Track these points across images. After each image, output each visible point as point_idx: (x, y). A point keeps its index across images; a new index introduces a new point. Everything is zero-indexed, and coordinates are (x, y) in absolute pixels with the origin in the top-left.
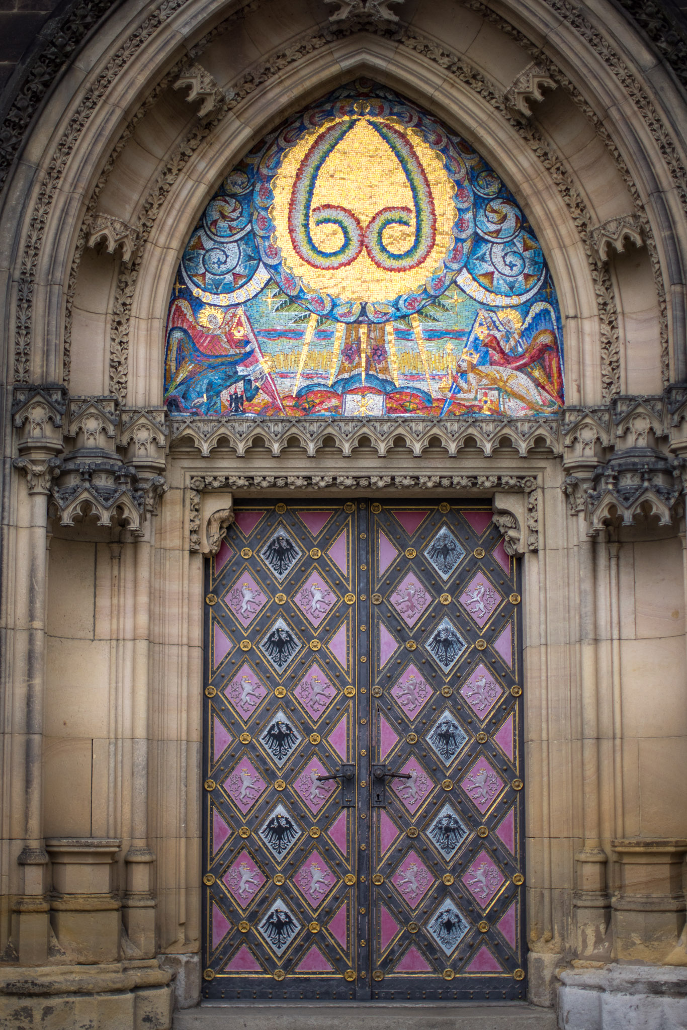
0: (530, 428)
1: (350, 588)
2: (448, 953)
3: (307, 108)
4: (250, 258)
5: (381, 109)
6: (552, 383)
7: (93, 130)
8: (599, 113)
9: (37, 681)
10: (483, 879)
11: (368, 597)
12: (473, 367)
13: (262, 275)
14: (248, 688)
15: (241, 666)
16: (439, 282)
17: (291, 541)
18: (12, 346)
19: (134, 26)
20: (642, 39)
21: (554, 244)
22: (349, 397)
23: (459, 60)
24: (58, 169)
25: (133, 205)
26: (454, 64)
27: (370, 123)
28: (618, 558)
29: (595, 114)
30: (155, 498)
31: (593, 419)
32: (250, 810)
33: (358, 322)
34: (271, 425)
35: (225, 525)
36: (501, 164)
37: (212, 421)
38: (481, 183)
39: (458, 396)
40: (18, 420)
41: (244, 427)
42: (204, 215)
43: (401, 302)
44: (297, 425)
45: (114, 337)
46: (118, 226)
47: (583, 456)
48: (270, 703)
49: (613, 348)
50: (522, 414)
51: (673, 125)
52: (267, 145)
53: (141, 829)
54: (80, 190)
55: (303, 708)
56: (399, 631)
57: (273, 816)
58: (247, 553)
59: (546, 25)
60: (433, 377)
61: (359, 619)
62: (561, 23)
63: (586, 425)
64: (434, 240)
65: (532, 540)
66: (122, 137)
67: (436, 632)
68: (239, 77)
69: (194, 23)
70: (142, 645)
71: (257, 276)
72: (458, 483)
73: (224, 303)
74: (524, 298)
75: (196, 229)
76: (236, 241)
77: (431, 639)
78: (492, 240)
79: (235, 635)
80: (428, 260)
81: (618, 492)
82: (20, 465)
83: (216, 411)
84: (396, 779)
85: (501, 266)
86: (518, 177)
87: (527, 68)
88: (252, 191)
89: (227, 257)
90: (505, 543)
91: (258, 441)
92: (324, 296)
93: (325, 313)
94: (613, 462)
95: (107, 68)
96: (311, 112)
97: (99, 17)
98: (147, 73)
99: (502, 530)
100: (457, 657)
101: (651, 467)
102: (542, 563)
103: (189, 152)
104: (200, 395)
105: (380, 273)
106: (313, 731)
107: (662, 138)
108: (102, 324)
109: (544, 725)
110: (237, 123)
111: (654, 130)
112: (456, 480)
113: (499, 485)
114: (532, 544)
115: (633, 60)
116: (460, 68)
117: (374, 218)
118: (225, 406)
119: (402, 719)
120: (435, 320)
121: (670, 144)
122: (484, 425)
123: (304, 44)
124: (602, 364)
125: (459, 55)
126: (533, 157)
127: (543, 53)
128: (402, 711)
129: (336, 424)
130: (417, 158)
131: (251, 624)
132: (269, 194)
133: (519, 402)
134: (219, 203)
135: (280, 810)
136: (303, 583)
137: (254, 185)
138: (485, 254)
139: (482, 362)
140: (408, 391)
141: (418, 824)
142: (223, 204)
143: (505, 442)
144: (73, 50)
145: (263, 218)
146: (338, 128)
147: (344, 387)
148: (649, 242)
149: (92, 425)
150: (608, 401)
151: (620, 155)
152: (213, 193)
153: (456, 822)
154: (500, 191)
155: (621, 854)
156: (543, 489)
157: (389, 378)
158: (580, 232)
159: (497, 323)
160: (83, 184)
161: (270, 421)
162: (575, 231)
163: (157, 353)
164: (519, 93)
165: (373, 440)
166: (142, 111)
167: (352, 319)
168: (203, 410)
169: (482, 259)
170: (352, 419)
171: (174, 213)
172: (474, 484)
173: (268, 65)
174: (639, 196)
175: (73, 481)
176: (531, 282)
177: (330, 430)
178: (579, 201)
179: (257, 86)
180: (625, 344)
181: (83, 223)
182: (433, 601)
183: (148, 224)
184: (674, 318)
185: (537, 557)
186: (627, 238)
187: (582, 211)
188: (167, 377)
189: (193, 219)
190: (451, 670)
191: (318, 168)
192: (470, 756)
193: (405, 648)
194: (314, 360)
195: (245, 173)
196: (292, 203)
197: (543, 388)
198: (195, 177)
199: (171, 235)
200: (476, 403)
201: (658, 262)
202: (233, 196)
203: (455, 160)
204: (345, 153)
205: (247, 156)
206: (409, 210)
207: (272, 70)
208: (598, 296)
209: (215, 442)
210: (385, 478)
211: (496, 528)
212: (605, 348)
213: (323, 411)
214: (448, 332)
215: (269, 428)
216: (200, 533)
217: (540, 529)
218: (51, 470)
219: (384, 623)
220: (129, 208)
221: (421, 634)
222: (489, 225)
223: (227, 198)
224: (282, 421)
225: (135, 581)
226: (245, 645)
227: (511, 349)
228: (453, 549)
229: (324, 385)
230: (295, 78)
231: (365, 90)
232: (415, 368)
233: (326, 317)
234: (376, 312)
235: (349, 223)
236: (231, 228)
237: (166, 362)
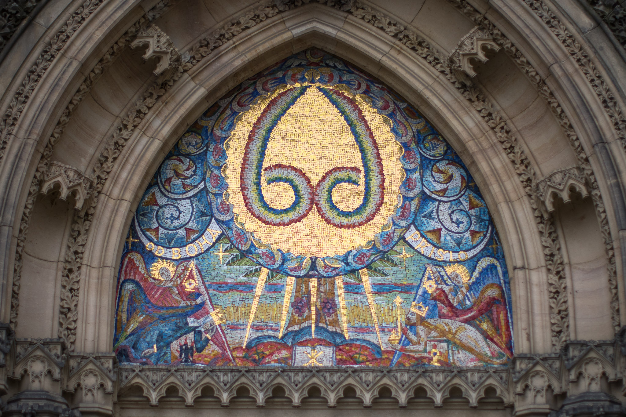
0: (480, 378)
3: (259, 75)
4: (203, 214)
5: (331, 77)
6: (500, 335)
7: (51, 81)
8: (541, 72)
12: (422, 320)
13: (214, 230)
16: (387, 238)
21: (500, 198)
22: (299, 349)
25: (88, 159)
26: (401, 32)
27: (320, 89)
29: (537, 74)
31: (544, 367)
33: (308, 276)
34: (221, 375)
36: (447, 125)
37: (161, 370)
38: (427, 145)
39: (408, 347)
41: (193, 377)
42: (159, 171)
43: (350, 257)
44: (247, 375)
45: (65, 283)
46: (71, 174)
49: (561, 298)
50: (471, 364)
51: (614, 81)
52: (222, 109)
54: (34, 136)
60: (383, 330)
63: (537, 373)
64: (383, 199)
66: (78, 91)
68: (195, 41)
71: (209, 231)
73: (176, 257)
74: (471, 254)
75: (150, 186)
76: (189, 198)
78: (439, 198)
80: (377, 217)
83: (166, 362)
85: (448, 223)
86: (463, 136)
87: (471, 32)
88: (206, 151)
89: (180, 213)
91: (208, 392)
92: (275, 251)
93: (275, 267)
95: (66, 24)
96: (264, 79)
98: (105, 29)
103: (144, 110)
104: (150, 346)
105: (328, 229)
107: (604, 93)
108: (53, 272)
110: (192, 84)
111: (596, 86)
115: (573, 23)
116: (407, 36)
117: (324, 178)
118: (175, 357)
120: (384, 274)
121: (612, 99)
122: (434, 375)
123: (258, 13)
124: (551, 313)
125: (406, 24)
126: (478, 117)
127: (486, 19)
129: (286, 374)
130: (366, 122)
132: (222, 155)
133: (468, 354)
134: (174, 162)
137: (207, 146)
139: (432, 315)
140: (358, 343)
142: (177, 163)
143: (456, 392)
145: (216, 176)
146: (289, 94)
147: (294, 339)
148: (594, 192)
149: (37, 367)
150: (559, 348)
151: (562, 111)
152: (167, 150)
154: (447, 151)
157: (339, 330)
158: (525, 187)
159: (445, 277)
160: (38, 130)
161: (220, 371)
162: (520, 186)
163: (107, 300)
164: (464, 55)
165: (322, 390)
166: (99, 67)
167: (302, 273)
168: (153, 360)
169: (429, 216)
170: (301, 370)
171: (128, 167)
174: (582, 149)
176: (478, 238)
177: (279, 380)
178: (523, 157)
179: (213, 50)
180: (573, 293)
181: (37, 170)
183: (103, 176)
186: (572, 189)
187: (526, 167)
188: (119, 328)
189: (147, 173)
191: (270, 130)
194: (264, 312)
195: (199, 134)
196: (245, 163)
197: (492, 340)
198: (150, 134)
199: (125, 188)
200: (426, 355)
201: (604, 211)
202: (188, 155)
203: (403, 124)
204: (297, 117)
205: (201, 118)
206: (358, 170)
208: (545, 247)
209: (164, 392)
212: (553, 298)
213: (273, 362)
214: (397, 286)
215: (218, 377)
220: (84, 162)
222: (435, 184)
223: (182, 158)
224: (232, 371)
227: (460, 302)
229: (274, 337)
230: (249, 44)
231: (316, 60)
232: (364, 320)
233: (277, 271)
234: (326, 266)
235: (299, 181)
236: (184, 186)
237: (117, 313)
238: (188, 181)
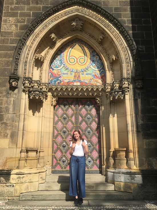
0: (101, 87)
1: (75, 110)
2: (89, 166)
4: (61, 63)
5: (80, 43)
6: (104, 81)
7: (37, 41)
10: (95, 154)
11: (77, 112)
12: (92, 79)
14: (60, 125)
15: (59, 122)
16: (88, 67)
18: (23, 72)
19: (43, 26)
24: (31, 46)
26: (90, 35)
27: (78, 45)
28: (114, 105)
29: (110, 41)
30: (46, 96)
32: (60, 143)
35: (57, 101)
37: (55, 86)
38: (94, 53)
41: (59, 87)
43: (82, 70)
44: (67, 86)
45: (40, 73)
46: (40, 56)
48: (63, 127)
52: (63, 47)
53: (42, 146)
54: (34, 49)
55: (68, 128)
56: (82, 117)
57: (63, 144)
58: (60, 105)
60: (87, 80)
61: (76, 115)
62: (106, 27)
63: (109, 86)
64: (87, 61)
69: (52, 26)
70: (43, 118)
73: (57, 69)
74: (100, 69)
75: (53, 59)
76: (59, 61)
77: (87, 118)
79: (58, 117)
80: (86, 64)
82: (24, 89)
86: (99, 51)
87: (101, 34)
88: (61, 54)
89: (57, 63)
91: (62, 89)
93: (71, 71)
95: (39, 32)
96: (70, 43)
99: (97, 102)
104: (53, 82)
105: (79, 65)
106: (69, 131)
110: (59, 43)
114: (101, 104)
117: (78, 58)
118: (57, 84)
120: (87, 72)
123: (69, 32)
126: (101, 48)
127: (103, 32)
128: (82, 128)
129: (73, 86)
132: (64, 54)
133: (99, 83)
136: (68, 110)
138: (94, 63)
139: (94, 78)
140: (83, 82)
142: (57, 55)
143: (97, 89)
144: (34, 29)
145: (63, 57)
146: (74, 45)
147: (74, 81)
148: (118, 59)
149: (36, 84)
150: (112, 82)
153: (90, 145)
156: (103, 96)
157: (81, 80)
158: (108, 58)
159: (96, 72)
161: (63, 86)
164: (99, 38)
165: (78, 88)
167: (75, 72)
168: (54, 84)
171: (49, 55)
172: (93, 95)
174: (117, 52)
175: (32, 92)
178: (108, 54)
180: (115, 74)
182: (87, 112)
183: (45, 57)
190: (90, 122)
192: (92, 135)
194: (70, 77)
195: (60, 51)
196: (67, 56)
198: (53, 50)
199: (49, 58)
200: (93, 84)
201: (120, 61)
203: (90, 50)
206: (83, 57)
208: (111, 67)
209: (55, 89)
212: (112, 75)
214: (89, 74)
216: (53, 102)
217: (102, 101)
219: (80, 115)
222: (95, 59)
226: (60, 119)
227: (98, 76)
228: (90, 105)
229: (71, 81)
231: (77, 40)
232: (84, 79)
234: (79, 71)
235: (75, 58)
238: (59, 58)
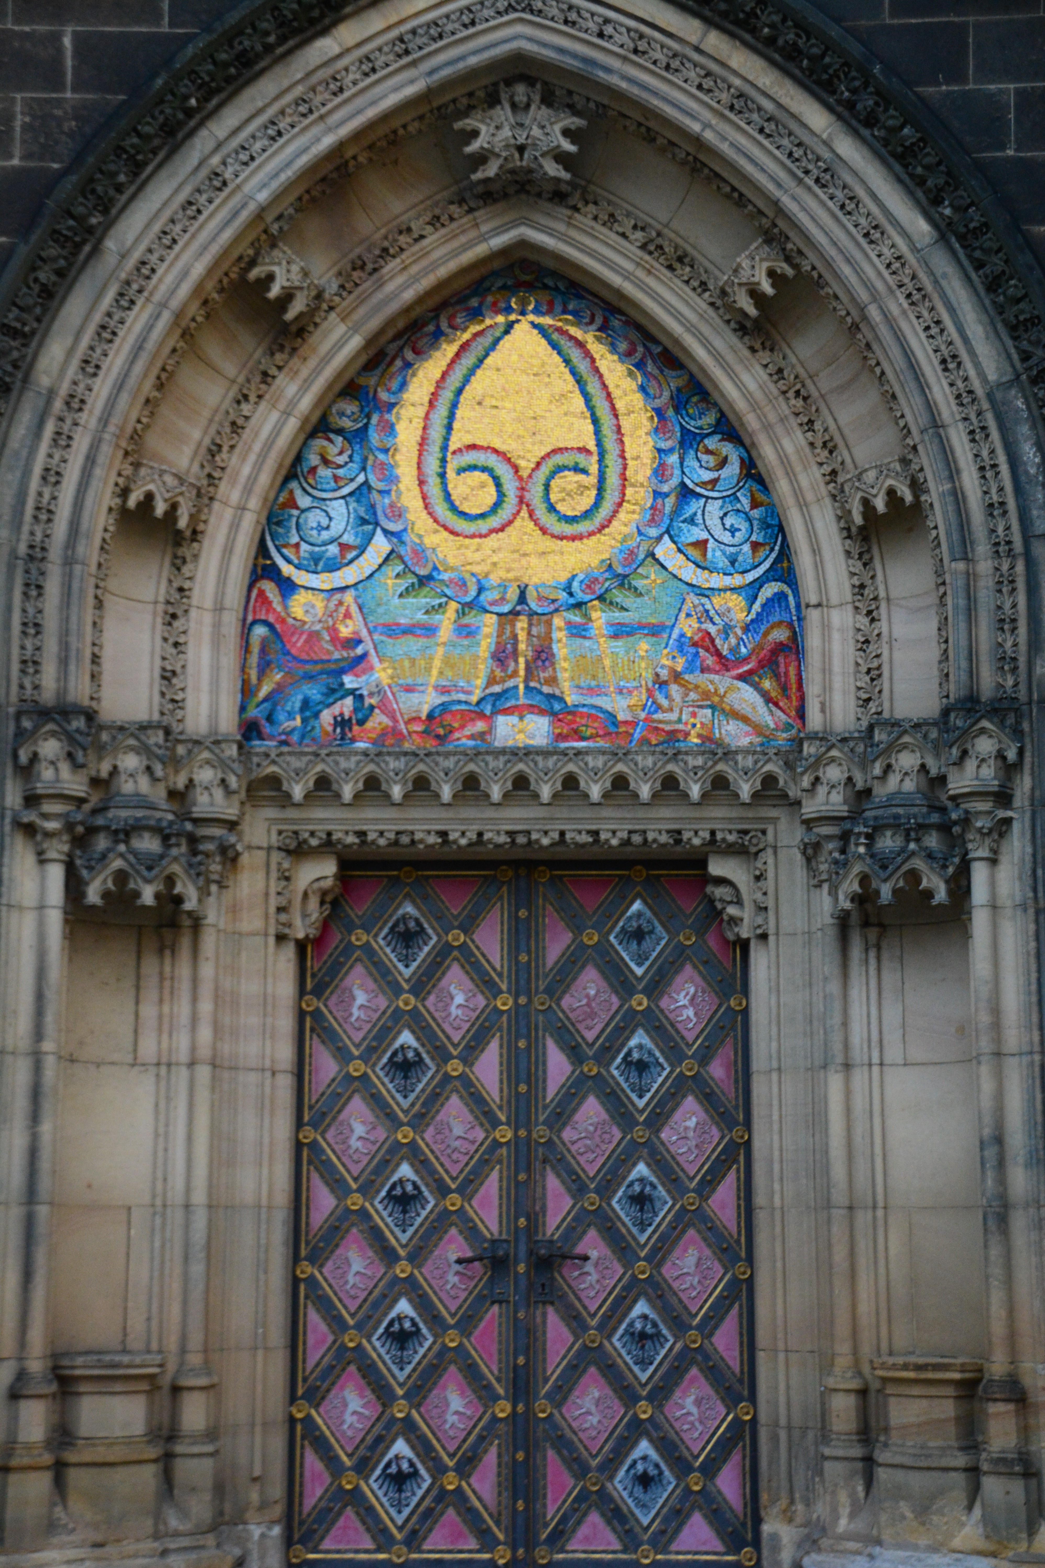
0: (756, 762)
1: (504, 987)
2: (645, 1522)
3: (444, 305)
4: (364, 522)
5: (551, 304)
6: (789, 698)
8: (854, 312)
9: (46, 1128)
10: (694, 1410)
11: (530, 1001)
12: (676, 676)
13: (380, 545)
14: (359, 1129)
15: (349, 1098)
16: (629, 555)
17: (422, 920)
18: (16, 651)
19: (187, 190)
20: (918, 202)
21: (790, 501)
22: (501, 719)
23: (659, 234)
24: (80, 396)
25: (193, 447)
26: (652, 241)
27: (534, 325)
28: (879, 948)
29: (848, 314)
30: (223, 864)
31: (841, 751)
32: (360, 1307)
33: (515, 613)
34: (390, 760)
35: (329, 898)
36: (716, 386)
38: (691, 411)
39: (655, 716)
40: (24, 757)
42: (299, 459)
43: (575, 585)
44: (427, 760)
45: (166, 635)
46: (169, 479)
47: (827, 803)
48: (390, 1151)
49: (872, 650)
50: (745, 741)
51: (960, 329)
52: (388, 359)
53: (196, 1339)
55: (437, 1158)
56: (573, 1048)
57: (393, 1314)
58: (359, 937)
59: (779, 185)
61: (517, 1031)
62: (800, 181)
63: (833, 760)
64: (624, 494)
65: (759, 920)
66: (174, 350)
67: (625, 1050)
68: (345, 260)
69: (275, 185)
70: (204, 1073)
71: (372, 547)
72: (655, 841)
73: (327, 586)
74: (750, 577)
76: (343, 497)
77: (619, 1060)
78: (706, 493)
79: (342, 1054)
80: (615, 523)
81: (872, 856)
82: (25, 820)
83: (313, 739)
84: (569, 1262)
85: (718, 532)
86: (741, 405)
87: (752, 247)
88: (366, 426)
89: (331, 519)
90: (724, 925)
91: (372, 784)
92: (467, 576)
93: (468, 599)
94: (868, 814)
95: (150, 251)
96: (451, 311)
97: (136, 175)
98: (207, 259)
99: (719, 906)
100: (656, 1086)
101: (920, 821)
102: (773, 953)
103: (273, 371)
104: (291, 716)
105: (544, 542)
106: (450, 1191)
107: (943, 347)
108: (149, 618)
109: (777, 1186)
111: (932, 337)
112: (651, 836)
113: (713, 841)
114: (759, 926)
115: (904, 233)
116: (660, 247)
117: (538, 464)
118: (327, 733)
119: (576, 1174)
120: (623, 609)
121: (954, 357)
122: (689, 758)
123: (437, 211)
124: (856, 672)
125: (659, 227)
126: (763, 375)
127: (775, 225)
128: (578, 1163)
130: (601, 376)
131: (364, 1039)
132: (390, 429)
133: (741, 725)
134: (319, 443)
135: (404, 1307)
136: (439, 979)
137: (368, 417)
138: (695, 514)
139: (689, 669)
140: (585, 710)
141: (600, 1327)
142: (325, 443)
143: (720, 783)
144: (100, 223)
145: (382, 464)
146: (489, 334)
147: (494, 705)
148: (923, 498)
149: (130, 762)
150: (865, 724)
151: (883, 373)
152: (309, 428)
153: (655, 1325)
154: (718, 422)
155: (885, 1380)
156: (775, 848)
157: (557, 692)
158: (828, 483)
159: (712, 613)
160: (117, 419)
162: (821, 481)
163: (229, 658)
164: (740, 285)
165: (532, 781)
166: (202, 312)
167: (506, 609)
168: (295, 738)
169: (691, 521)
170: (503, 751)
171: (252, 458)
172: (678, 842)
173: (386, 244)
174: (909, 432)
175: (102, 843)
176: (762, 553)
177: (472, 767)
178: (827, 438)
179: (370, 274)
180: (890, 643)
181: (119, 475)
182: (621, 1006)
183: (216, 474)
184: (956, 607)
185: (767, 944)
186: (890, 492)
187: (831, 452)
188: (247, 691)
189: (280, 466)
190: (648, 1104)
191: (460, 392)
192: (675, 1228)
193: (582, 1072)
194: (452, 667)
195: (356, 399)
196: (423, 442)
197: (776, 704)
198: (282, 406)
199: (248, 490)
200: (681, 727)
201: (936, 527)
202: (340, 432)
203: (656, 378)
204: (498, 370)
205: (359, 374)
206: (588, 452)
207: (392, 251)
208: (852, 574)
209: (311, 784)
210: (551, 834)
211: (711, 901)
212: (861, 649)
213: (463, 739)
214: (642, 626)
215: (387, 763)
216: (292, 910)
217: (771, 904)
218: (69, 827)
219: (552, 1036)
220: (187, 451)
221: (606, 1053)
222: (702, 472)
223: (332, 436)
224: (406, 754)
225: (195, 981)
226: (356, 1068)
227: (731, 650)
228: (651, 932)
229: (466, 702)
230: (424, 263)
231: (527, 278)
232: (594, 677)
233: (470, 605)
234: (540, 598)
235: (503, 471)
236: (336, 478)
237: (243, 669)
238: (341, 472)
